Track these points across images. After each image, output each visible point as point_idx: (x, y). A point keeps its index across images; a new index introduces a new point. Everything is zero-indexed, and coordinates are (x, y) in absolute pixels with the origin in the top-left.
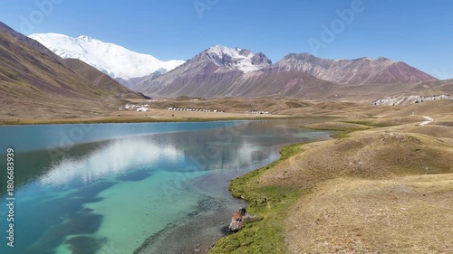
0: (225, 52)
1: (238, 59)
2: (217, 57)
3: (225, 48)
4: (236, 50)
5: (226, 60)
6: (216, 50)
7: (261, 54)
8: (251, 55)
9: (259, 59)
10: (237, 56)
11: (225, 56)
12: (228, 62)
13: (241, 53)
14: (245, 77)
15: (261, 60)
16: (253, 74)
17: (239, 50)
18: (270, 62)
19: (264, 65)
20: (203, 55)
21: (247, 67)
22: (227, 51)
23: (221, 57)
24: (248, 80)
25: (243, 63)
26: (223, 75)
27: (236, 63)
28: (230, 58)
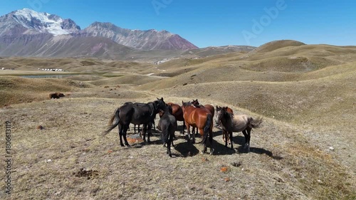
0: (33, 16)
1: (48, 23)
2: (26, 19)
3: (33, 12)
4: (45, 14)
5: (35, 23)
6: (24, 13)
7: (69, 20)
8: (60, 21)
9: (68, 24)
10: (47, 20)
11: (33, 19)
12: (38, 25)
13: (50, 18)
14: (55, 40)
15: (71, 26)
16: (62, 38)
17: (48, 14)
18: (78, 28)
19: (74, 30)
20: (9, 16)
21: (57, 31)
22: (35, 15)
23: (29, 19)
24: (58, 43)
25: (53, 27)
26: (33, 36)
27: (46, 26)
28: (39, 21)
